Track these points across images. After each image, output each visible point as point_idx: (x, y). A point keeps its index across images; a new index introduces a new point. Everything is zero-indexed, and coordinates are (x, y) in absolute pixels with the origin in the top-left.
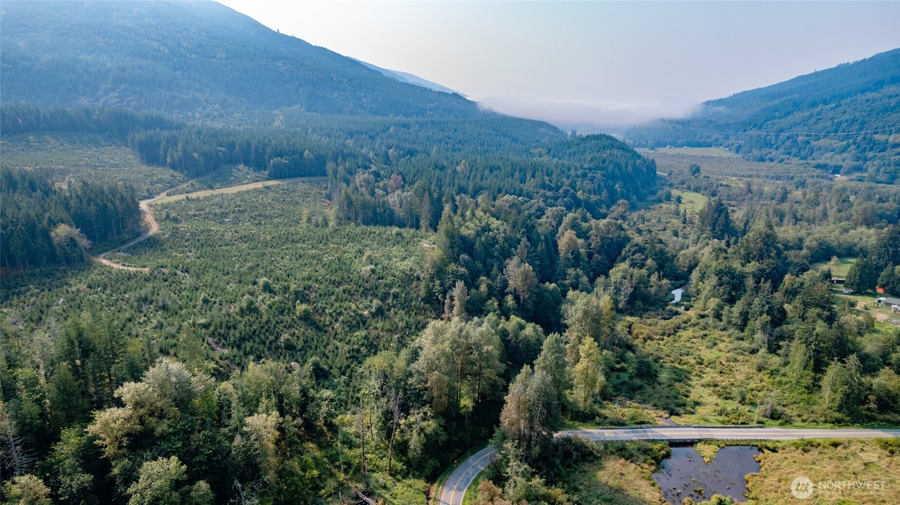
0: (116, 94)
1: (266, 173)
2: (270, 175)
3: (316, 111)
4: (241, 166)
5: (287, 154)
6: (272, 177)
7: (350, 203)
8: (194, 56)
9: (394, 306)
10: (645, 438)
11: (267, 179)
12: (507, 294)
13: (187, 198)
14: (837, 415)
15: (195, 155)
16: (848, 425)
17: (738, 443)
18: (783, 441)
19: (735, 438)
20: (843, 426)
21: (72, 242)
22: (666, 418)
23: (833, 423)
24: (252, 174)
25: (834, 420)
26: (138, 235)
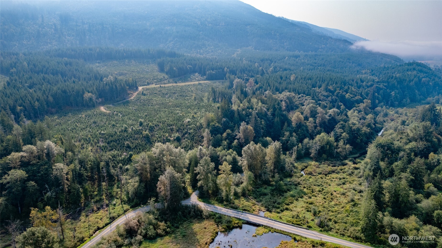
0: (173, 42)
1: (205, 77)
2: (206, 78)
3: (259, 49)
4: (197, 74)
5: (216, 69)
6: (207, 79)
7: (214, 92)
8: (210, 25)
9: (187, 138)
10: (238, 217)
11: (205, 80)
12: (236, 139)
13: (160, 86)
14: (358, 235)
15: (175, 68)
16: (361, 242)
17: (282, 232)
18: (309, 238)
19: (282, 229)
20: (359, 241)
21: (91, 99)
22: (264, 212)
23: (353, 238)
24: (200, 77)
25: (354, 236)
26: (125, 99)
